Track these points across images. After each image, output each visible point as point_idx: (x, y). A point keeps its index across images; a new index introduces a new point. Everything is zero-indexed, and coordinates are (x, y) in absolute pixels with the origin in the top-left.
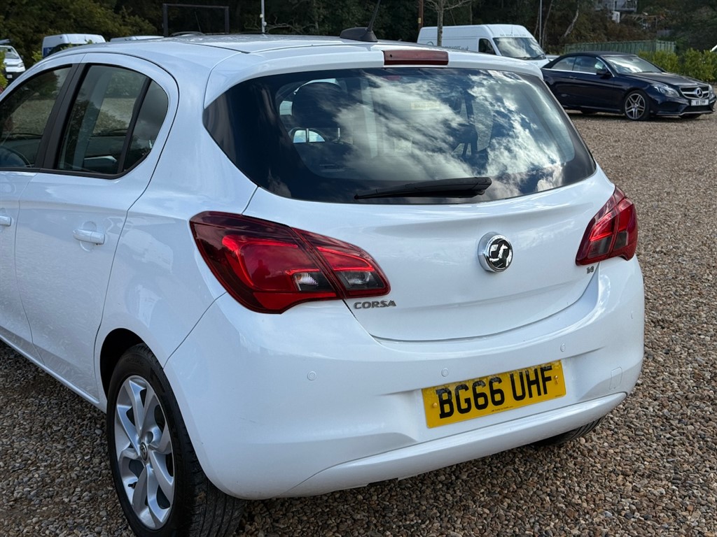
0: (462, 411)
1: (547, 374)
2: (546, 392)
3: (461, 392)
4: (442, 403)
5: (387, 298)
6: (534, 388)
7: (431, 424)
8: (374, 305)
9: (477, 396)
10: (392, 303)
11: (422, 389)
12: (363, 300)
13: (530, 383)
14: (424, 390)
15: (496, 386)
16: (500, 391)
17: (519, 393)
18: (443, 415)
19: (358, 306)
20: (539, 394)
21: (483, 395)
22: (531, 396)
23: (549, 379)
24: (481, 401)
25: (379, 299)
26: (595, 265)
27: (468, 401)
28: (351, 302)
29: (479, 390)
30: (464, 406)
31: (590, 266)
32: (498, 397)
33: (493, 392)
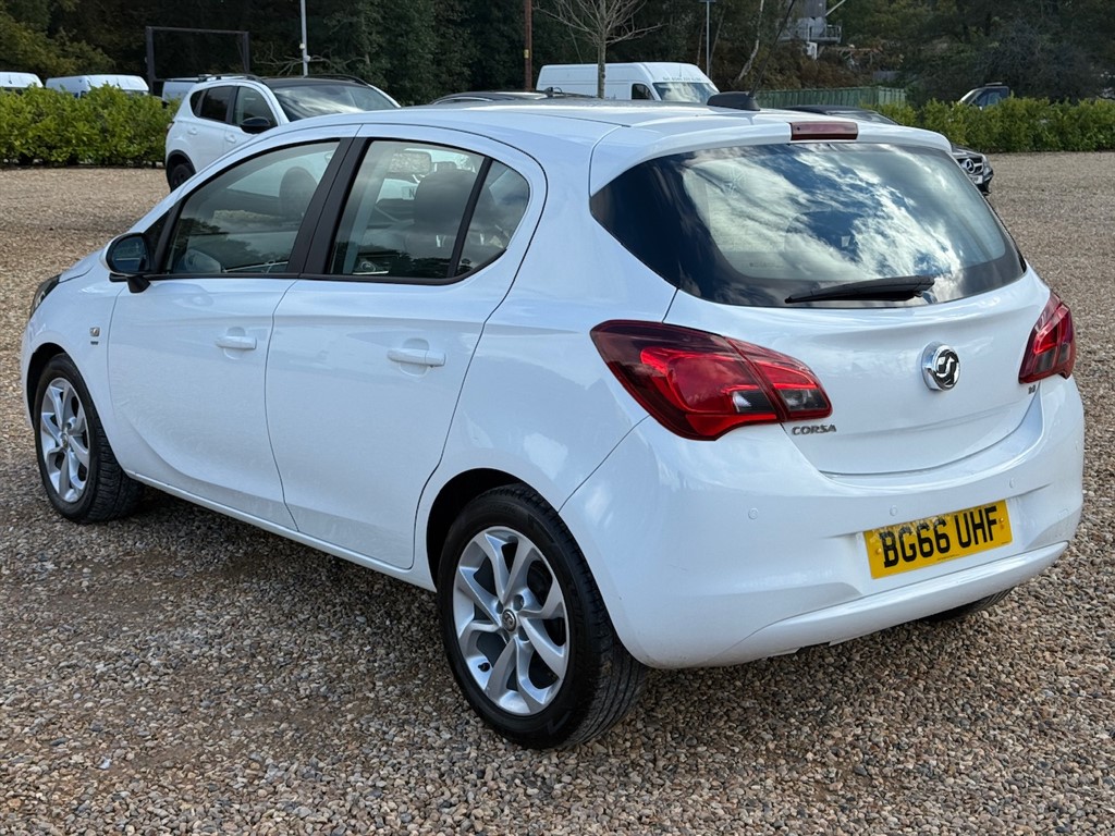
0: (908, 559)
1: (992, 516)
2: (991, 539)
3: (906, 537)
4: (886, 549)
5: (826, 422)
6: (979, 532)
7: (875, 575)
8: (812, 430)
9: (922, 541)
10: (833, 428)
11: (865, 533)
12: (801, 424)
13: (976, 527)
14: (867, 534)
15: (941, 530)
16: (945, 536)
17: (965, 539)
18: (888, 563)
19: (797, 431)
20: (985, 540)
21: (928, 540)
22: (977, 543)
23: (994, 522)
24: (926, 547)
25: (818, 423)
26: (1036, 383)
27: (912, 547)
28: (790, 426)
29: (924, 534)
30: (909, 553)
31: (1031, 385)
32: (943, 543)
33: (938, 537)
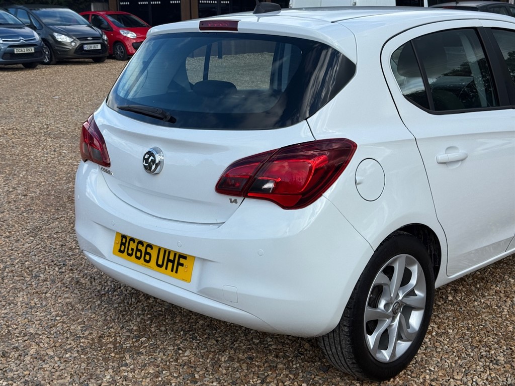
0: (128, 254)
1: (182, 261)
2: (176, 272)
3: (132, 242)
4: (122, 244)
6: (170, 264)
9: (137, 250)
11: (117, 232)
13: (169, 260)
14: (118, 233)
15: (149, 250)
16: (150, 254)
17: (160, 262)
18: (120, 251)
20: (172, 271)
21: (140, 251)
22: (166, 269)
23: (182, 265)
24: (139, 254)
27: (132, 250)
29: (140, 247)
30: (130, 252)
31: (233, 198)
32: (147, 257)
33: (146, 253)
